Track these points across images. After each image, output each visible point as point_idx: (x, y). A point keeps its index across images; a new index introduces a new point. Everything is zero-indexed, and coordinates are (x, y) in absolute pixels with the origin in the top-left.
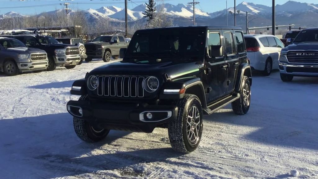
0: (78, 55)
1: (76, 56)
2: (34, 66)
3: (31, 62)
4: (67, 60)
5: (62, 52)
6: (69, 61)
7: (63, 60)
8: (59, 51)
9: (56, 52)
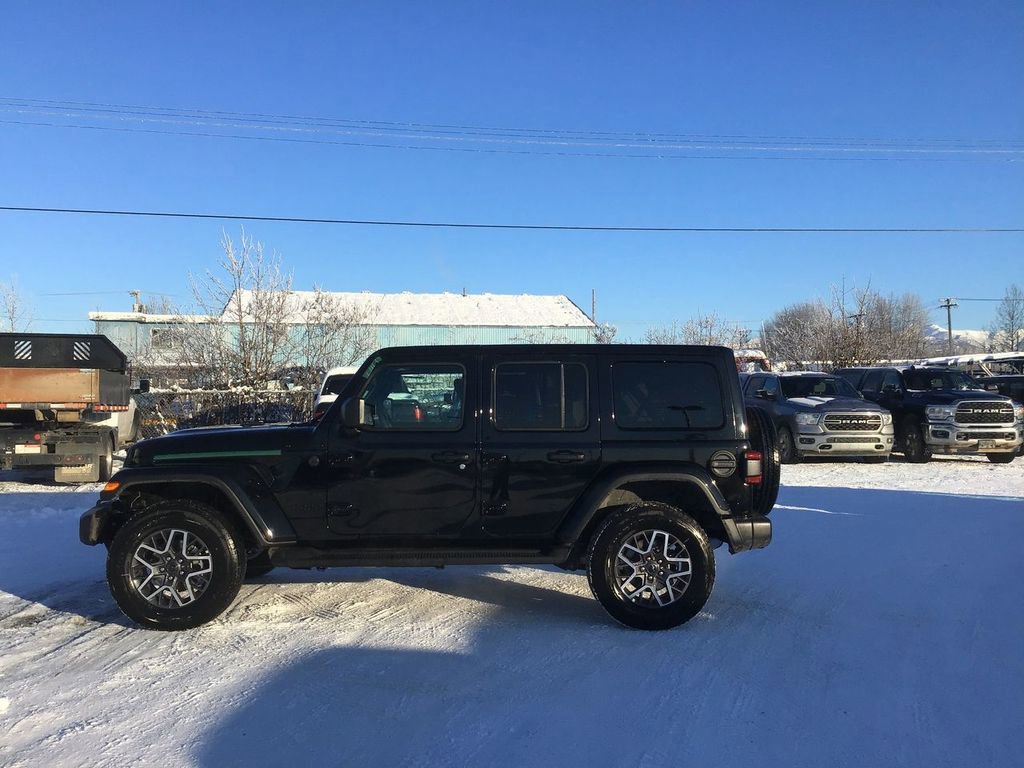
0: (1010, 424)
1: (1000, 427)
2: (832, 444)
3: (824, 434)
4: (958, 437)
5: (945, 413)
6: (966, 439)
7: (946, 435)
8: (937, 409)
9: (928, 412)
